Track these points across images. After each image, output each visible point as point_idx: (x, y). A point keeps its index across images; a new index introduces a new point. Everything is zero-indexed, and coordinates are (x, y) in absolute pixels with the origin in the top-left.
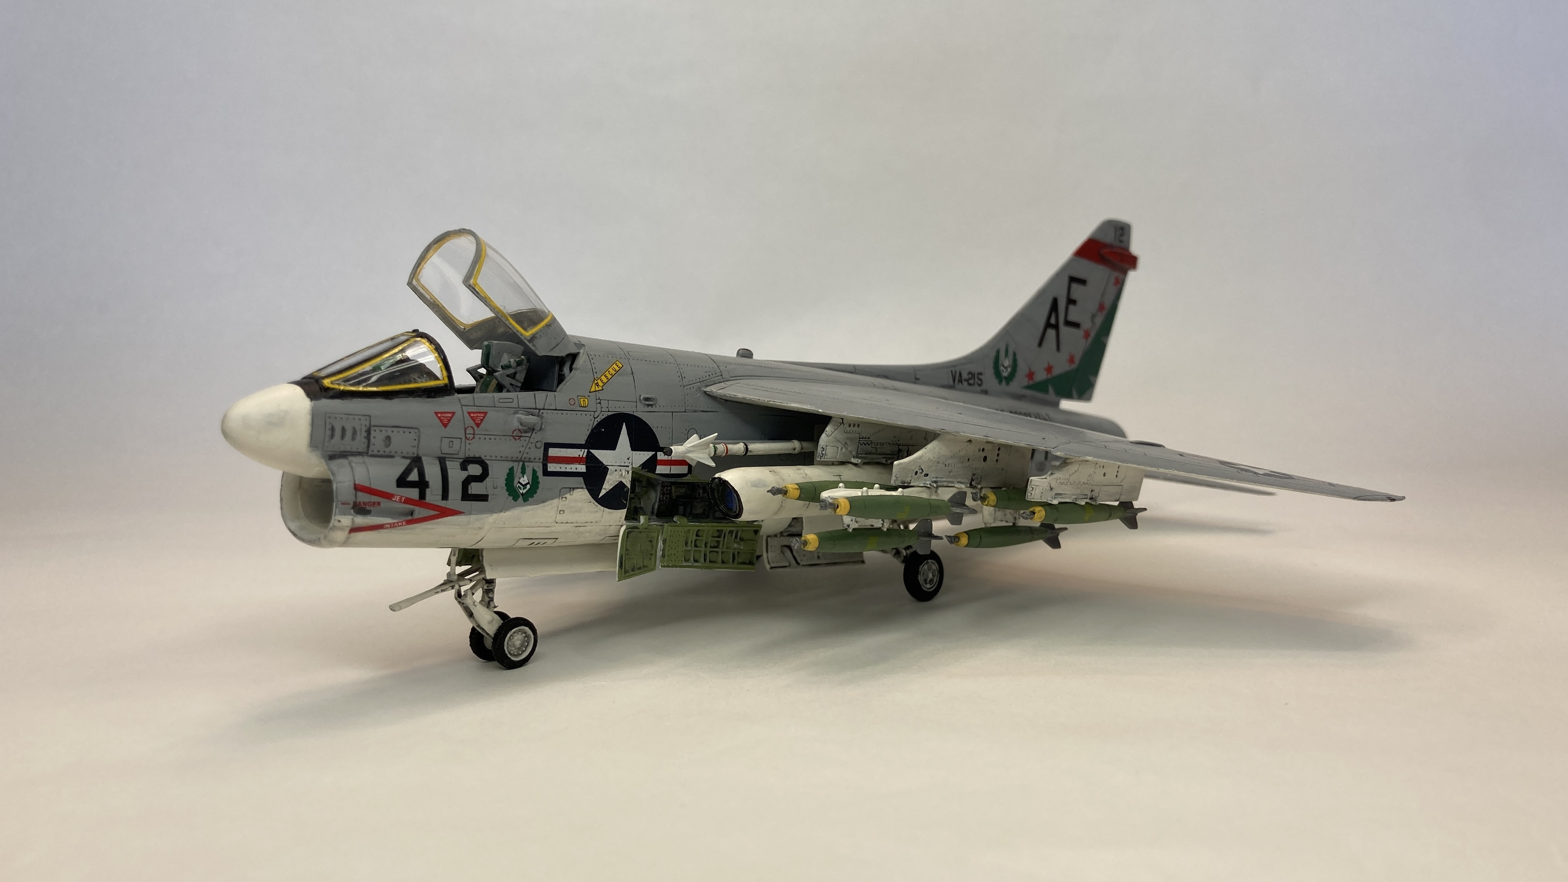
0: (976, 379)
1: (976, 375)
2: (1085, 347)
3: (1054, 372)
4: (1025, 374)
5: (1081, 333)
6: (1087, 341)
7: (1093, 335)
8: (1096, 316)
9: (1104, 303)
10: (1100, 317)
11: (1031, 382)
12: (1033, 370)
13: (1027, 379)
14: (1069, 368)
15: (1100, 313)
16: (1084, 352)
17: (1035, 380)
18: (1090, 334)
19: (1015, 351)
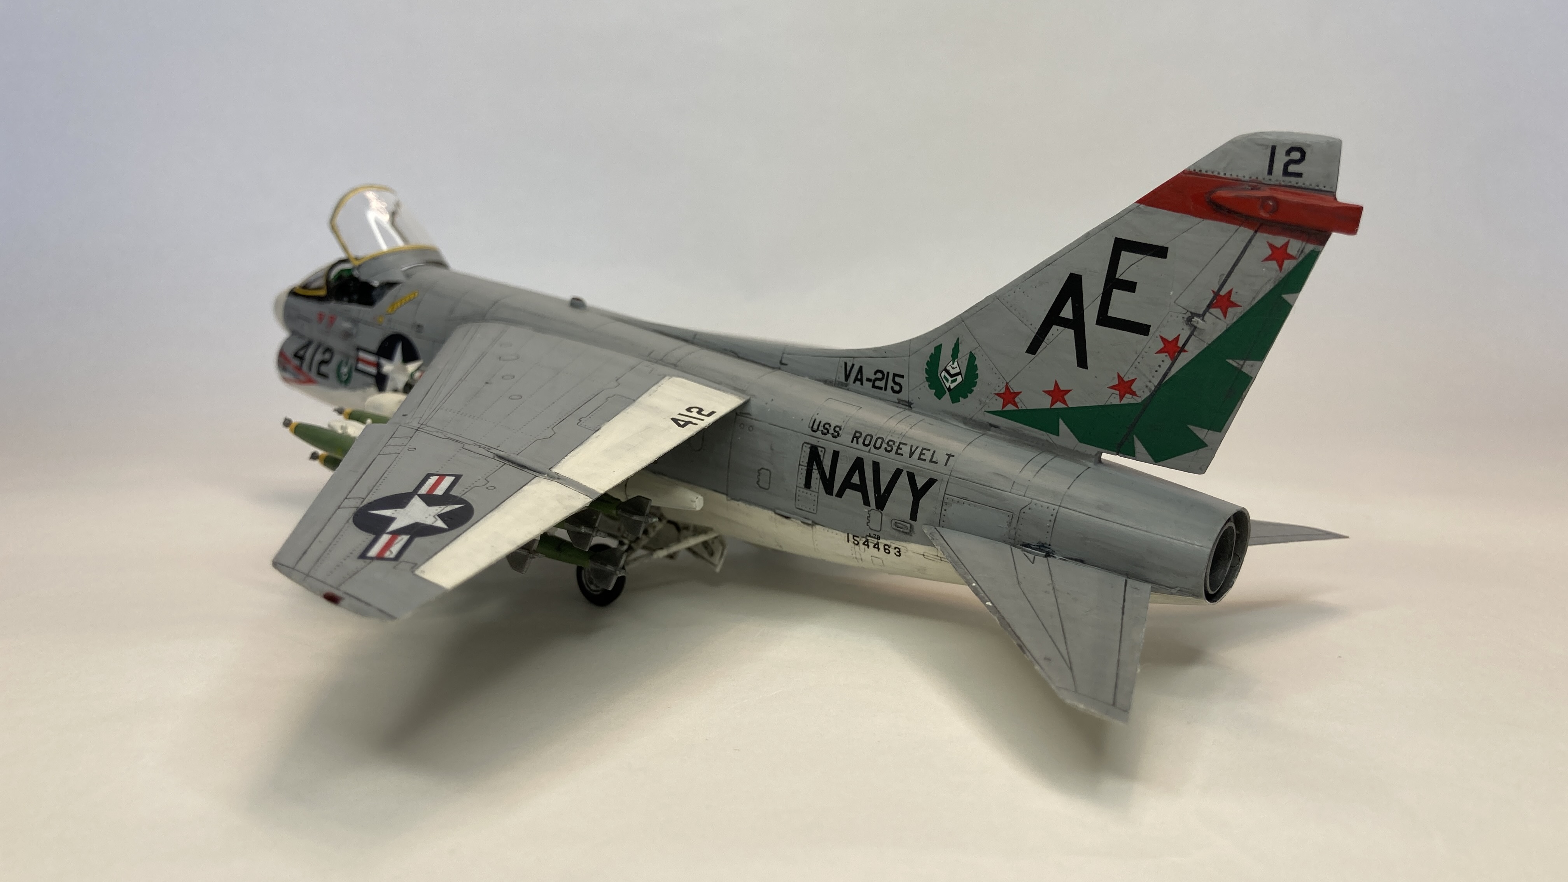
0: (890, 383)
1: (891, 377)
2: (1169, 369)
3: (1074, 400)
4: (997, 392)
5: (1152, 343)
6: (1174, 360)
7: (1193, 350)
8: (1202, 316)
9: (1230, 292)
10: (1220, 319)
11: (1010, 407)
12: (1014, 388)
13: (1001, 401)
14: (1116, 401)
15: (1217, 311)
16: (1167, 379)
17: (1021, 406)
18: (1185, 349)
19: (973, 352)
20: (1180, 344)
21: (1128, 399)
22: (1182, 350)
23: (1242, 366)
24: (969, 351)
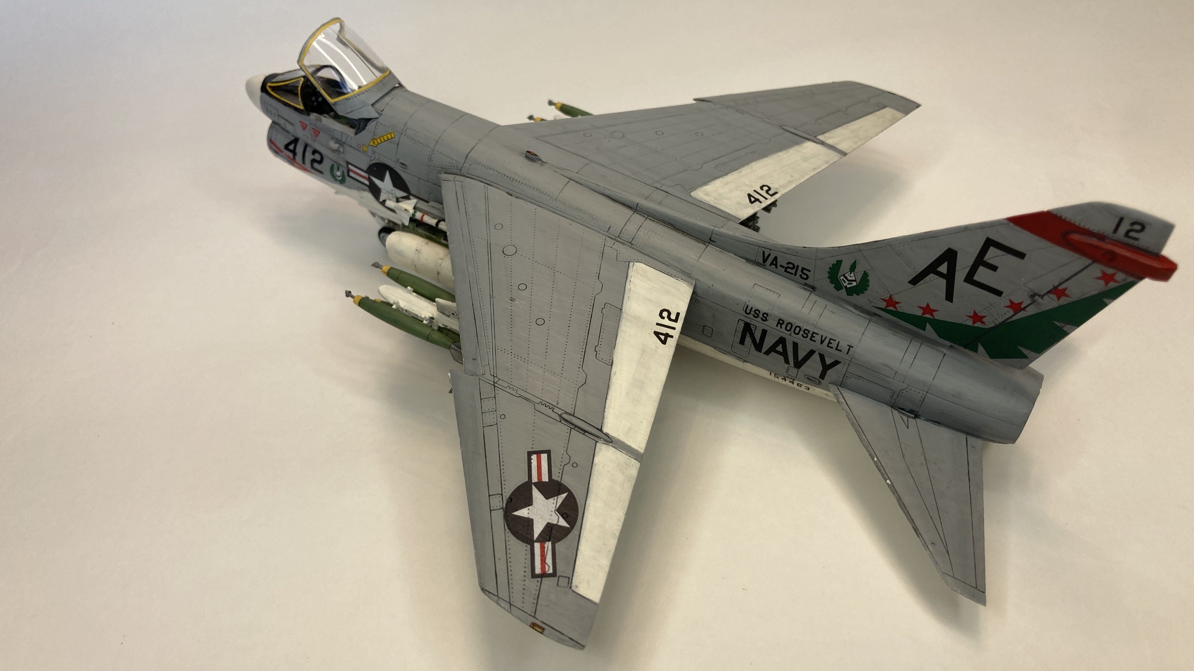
0: (799, 272)
1: (800, 269)
2: (1012, 316)
3: (937, 316)
4: (882, 298)
5: (1004, 301)
6: (1016, 313)
7: (1031, 311)
8: (1042, 297)
9: (1065, 289)
10: (1054, 301)
11: (891, 308)
12: (896, 298)
13: (885, 304)
14: (970, 322)
15: (1054, 297)
16: (1008, 321)
17: (899, 309)
18: (1026, 309)
19: (867, 272)
20: (1023, 306)
21: (978, 325)
22: (1024, 309)
23: (1063, 327)
24: (864, 270)
